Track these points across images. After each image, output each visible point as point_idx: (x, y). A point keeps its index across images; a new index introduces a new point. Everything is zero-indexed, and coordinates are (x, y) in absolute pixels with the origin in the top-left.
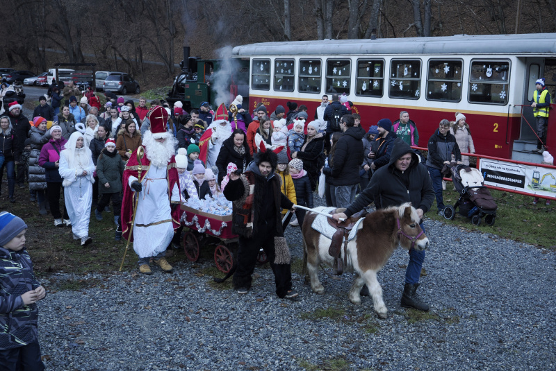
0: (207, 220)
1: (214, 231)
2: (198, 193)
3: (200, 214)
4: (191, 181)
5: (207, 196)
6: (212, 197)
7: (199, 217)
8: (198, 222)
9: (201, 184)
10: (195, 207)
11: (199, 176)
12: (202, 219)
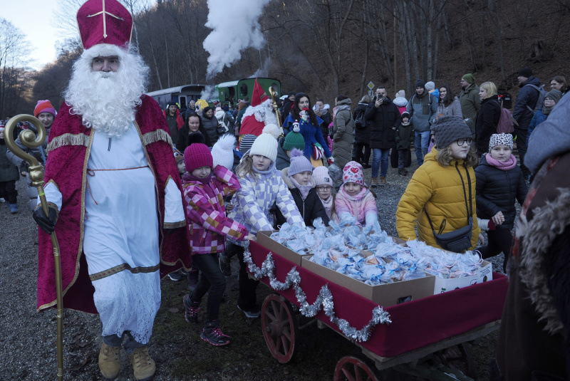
0: (325, 289)
1: (343, 325)
2: (301, 211)
3: (304, 266)
4: (283, 188)
5: (318, 222)
6: (327, 225)
7: (304, 273)
8: (300, 285)
9: (305, 195)
10: (295, 247)
11: (301, 177)
12: (313, 282)
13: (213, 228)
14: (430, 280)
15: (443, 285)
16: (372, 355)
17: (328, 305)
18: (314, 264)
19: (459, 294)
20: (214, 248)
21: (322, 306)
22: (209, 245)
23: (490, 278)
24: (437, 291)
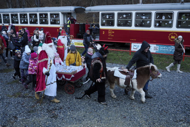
0: (63, 75)
1: (67, 79)
13: (35, 69)
14: (76, 71)
15: (78, 71)
16: (72, 82)
17: (64, 77)
18: (59, 72)
19: (80, 72)
20: (35, 73)
21: (63, 78)
22: (34, 72)
23: (83, 69)
24: (77, 72)
